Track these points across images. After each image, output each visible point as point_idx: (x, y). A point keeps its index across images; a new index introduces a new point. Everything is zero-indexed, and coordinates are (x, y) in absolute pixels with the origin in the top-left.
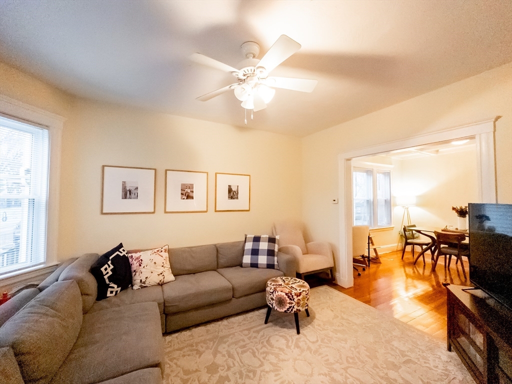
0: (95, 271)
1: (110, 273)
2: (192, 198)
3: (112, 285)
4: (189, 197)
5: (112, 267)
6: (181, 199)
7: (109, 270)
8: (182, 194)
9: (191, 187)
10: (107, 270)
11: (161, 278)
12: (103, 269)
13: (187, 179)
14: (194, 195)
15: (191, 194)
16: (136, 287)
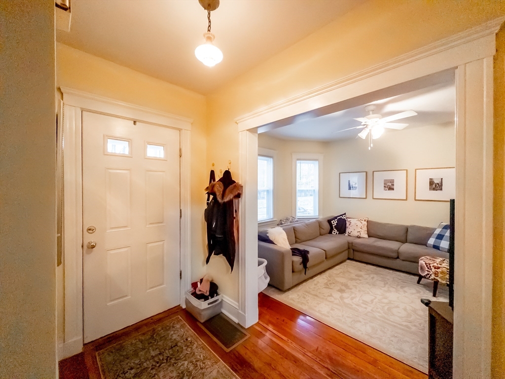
0: (329, 221)
1: (335, 225)
2: (393, 189)
3: (335, 229)
4: (391, 189)
5: (336, 222)
6: (384, 190)
7: (335, 223)
8: (385, 187)
9: (392, 182)
10: (334, 223)
11: (359, 234)
12: (332, 222)
13: (389, 176)
14: (395, 187)
15: (392, 187)
16: (346, 235)
